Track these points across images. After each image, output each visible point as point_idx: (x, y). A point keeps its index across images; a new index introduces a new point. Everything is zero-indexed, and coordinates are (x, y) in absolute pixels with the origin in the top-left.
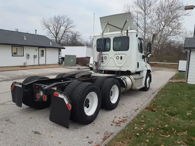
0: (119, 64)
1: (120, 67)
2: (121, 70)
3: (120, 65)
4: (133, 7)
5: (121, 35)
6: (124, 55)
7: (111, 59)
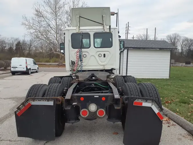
0: (102, 62)
1: (104, 66)
2: (105, 69)
3: (104, 63)
4: (43, 6)
5: (103, 30)
6: (108, 53)
7: (93, 57)
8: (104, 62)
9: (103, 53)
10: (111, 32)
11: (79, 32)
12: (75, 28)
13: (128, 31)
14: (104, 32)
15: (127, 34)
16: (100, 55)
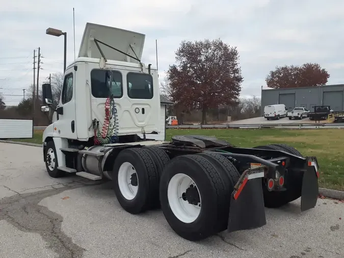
0: (139, 121)
1: (142, 127)
3: (142, 123)
5: (140, 70)
6: (147, 106)
7: (127, 114)
8: (143, 121)
9: (141, 107)
10: (151, 74)
11: (104, 68)
12: (97, 60)
13: (39, 64)
14: (142, 72)
15: (36, 70)
16: (137, 111)
